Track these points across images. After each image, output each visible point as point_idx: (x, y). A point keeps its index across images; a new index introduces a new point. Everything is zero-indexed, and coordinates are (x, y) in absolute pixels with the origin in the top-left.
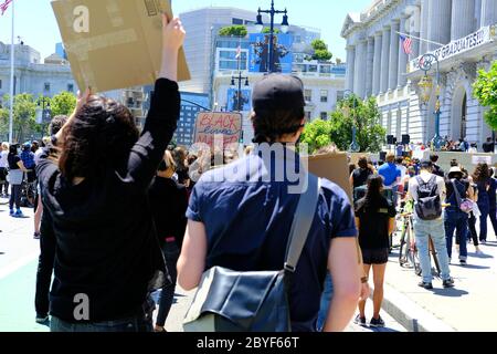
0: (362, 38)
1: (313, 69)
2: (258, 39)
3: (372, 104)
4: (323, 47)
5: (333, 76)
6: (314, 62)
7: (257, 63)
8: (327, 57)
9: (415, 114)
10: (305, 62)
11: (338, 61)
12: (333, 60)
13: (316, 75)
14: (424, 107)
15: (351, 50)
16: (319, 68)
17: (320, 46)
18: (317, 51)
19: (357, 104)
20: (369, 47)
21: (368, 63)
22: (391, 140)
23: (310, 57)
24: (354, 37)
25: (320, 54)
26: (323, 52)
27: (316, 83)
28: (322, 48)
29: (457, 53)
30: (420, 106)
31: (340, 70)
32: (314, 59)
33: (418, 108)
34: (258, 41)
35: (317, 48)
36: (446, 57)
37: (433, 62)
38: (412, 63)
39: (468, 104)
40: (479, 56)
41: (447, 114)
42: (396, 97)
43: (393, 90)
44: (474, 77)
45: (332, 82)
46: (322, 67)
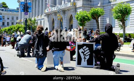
1: (3, 10)
4: (5, 4)
9: (46, 23)
10: (0, 8)
14: (49, 21)
26: (5, 6)
29: (61, 8)
30: (48, 21)
32: (3, 7)
33: (47, 21)
35: (3, 4)
36: (57, 9)
37: (53, 10)
38: (46, 10)
39: (63, 20)
40: (66, 9)
41: (57, 23)
42: (39, 18)
43: (38, 16)
44: (65, 14)
45: (11, 14)
46: (5, 10)
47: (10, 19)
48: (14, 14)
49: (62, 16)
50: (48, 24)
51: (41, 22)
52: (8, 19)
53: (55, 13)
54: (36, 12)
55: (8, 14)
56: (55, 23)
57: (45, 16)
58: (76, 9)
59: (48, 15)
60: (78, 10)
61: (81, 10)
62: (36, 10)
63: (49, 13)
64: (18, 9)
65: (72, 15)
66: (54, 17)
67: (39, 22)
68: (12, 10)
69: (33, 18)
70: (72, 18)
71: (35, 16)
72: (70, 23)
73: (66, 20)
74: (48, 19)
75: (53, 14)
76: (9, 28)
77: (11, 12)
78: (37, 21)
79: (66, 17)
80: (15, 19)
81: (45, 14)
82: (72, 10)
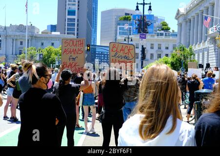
0: (185, 19)
1: (162, 35)
2: (137, 17)
3: (191, 49)
5: (171, 38)
6: (162, 32)
7: (137, 29)
8: (168, 29)
9: (212, 54)
10: (158, 32)
11: (173, 31)
12: (171, 31)
13: (163, 37)
14: (216, 51)
15: (180, 25)
16: (164, 34)
17: (165, 24)
18: (163, 27)
19: (184, 50)
20: (188, 24)
21: (188, 31)
22: (201, 66)
23: (160, 29)
24: (181, 19)
25: (165, 28)
26: (166, 27)
27: (163, 41)
28: (165, 25)
31: (174, 35)
32: (162, 30)
34: (137, 18)
35: (163, 25)
38: (210, 29)
42: (202, 46)
43: (200, 43)
46: (166, 34)
47: (171, 48)
52: (167, 48)
55: (167, 41)
69: (193, 46)
71: (196, 44)
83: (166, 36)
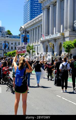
1: (8, 37)
4: (10, 32)
6: (8, 35)
8: (11, 34)
9: (41, 48)
10: (6, 35)
16: (9, 37)
18: (9, 33)
26: (10, 33)
29: (53, 37)
30: (43, 47)
32: (8, 34)
35: (8, 32)
36: (50, 38)
37: (47, 39)
38: (41, 38)
39: (55, 47)
40: (57, 38)
41: (50, 49)
42: (36, 44)
43: (36, 42)
44: (56, 42)
45: (14, 40)
46: (10, 36)
47: (14, 44)
48: (17, 40)
49: (54, 43)
50: (43, 49)
51: (38, 47)
52: (12, 44)
53: (48, 41)
54: (33, 39)
55: (12, 40)
56: (48, 49)
57: (41, 43)
58: (64, 38)
59: (43, 42)
60: (66, 39)
61: (68, 39)
62: (33, 37)
63: (44, 41)
64: (20, 35)
65: (61, 43)
66: (48, 44)
67: (36, 47)
68: (15, 37)
69: (31, 44)
70: (61, 45)
71: (33, 43)
72: (60, 49)
73: (56, 47)
74: (43, 45)
75: (47, 42)
76: (13, 52)
77: (14, 39)
78: (34, 47)
79: (57, 44)
80: (17, 44)
81: (41, 42)
82: (61, 39)
83: (10, 37)
